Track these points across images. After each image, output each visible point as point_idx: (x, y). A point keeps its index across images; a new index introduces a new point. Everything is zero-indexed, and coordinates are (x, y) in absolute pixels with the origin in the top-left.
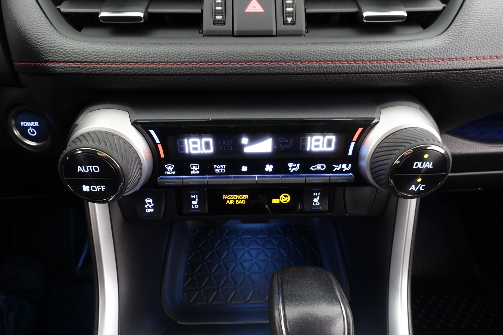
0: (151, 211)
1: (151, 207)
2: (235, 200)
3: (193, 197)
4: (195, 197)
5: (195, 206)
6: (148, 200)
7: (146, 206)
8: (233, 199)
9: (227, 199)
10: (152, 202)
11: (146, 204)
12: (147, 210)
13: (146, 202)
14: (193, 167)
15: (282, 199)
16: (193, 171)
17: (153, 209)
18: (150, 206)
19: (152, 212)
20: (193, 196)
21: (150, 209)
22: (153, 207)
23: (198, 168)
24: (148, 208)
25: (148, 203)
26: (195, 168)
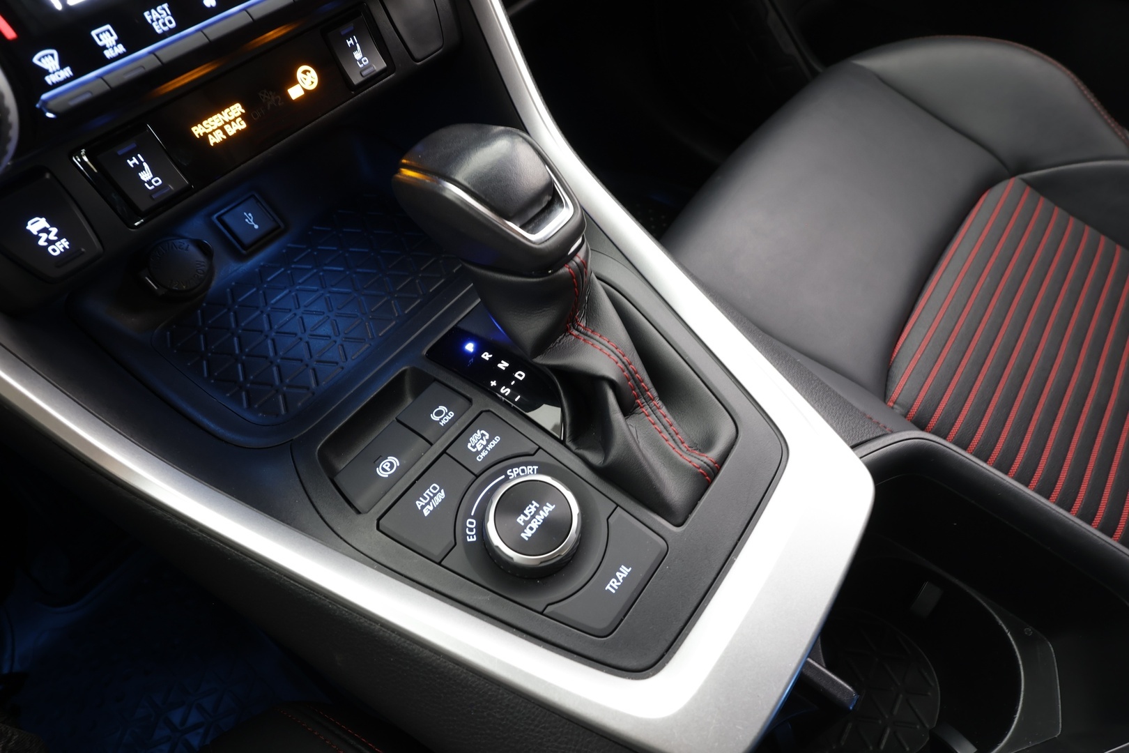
0: (64, 248)
1: (56, 238)
2: (222, 128)
3: (134, 164)
4: (137, 163)
5: (153, 181)
6: (36, 225)
7: (42, 243)
8: (219, 128)
9: (206, 135)
10: (48, 226)
11: (39, 238)
12: (50, 249)
13: (35, 233)
14: (101, 36)
15: (303, 80)
16: (107, 49)
17: (65, 240)
18: (52, 237)
19: (67, 247)
20: (131, 160)
21: (57, 244)
22: (60, 236)
23: (115, 37)
24: (50, 242)
25: (39, 232)
26: (106, 37)
